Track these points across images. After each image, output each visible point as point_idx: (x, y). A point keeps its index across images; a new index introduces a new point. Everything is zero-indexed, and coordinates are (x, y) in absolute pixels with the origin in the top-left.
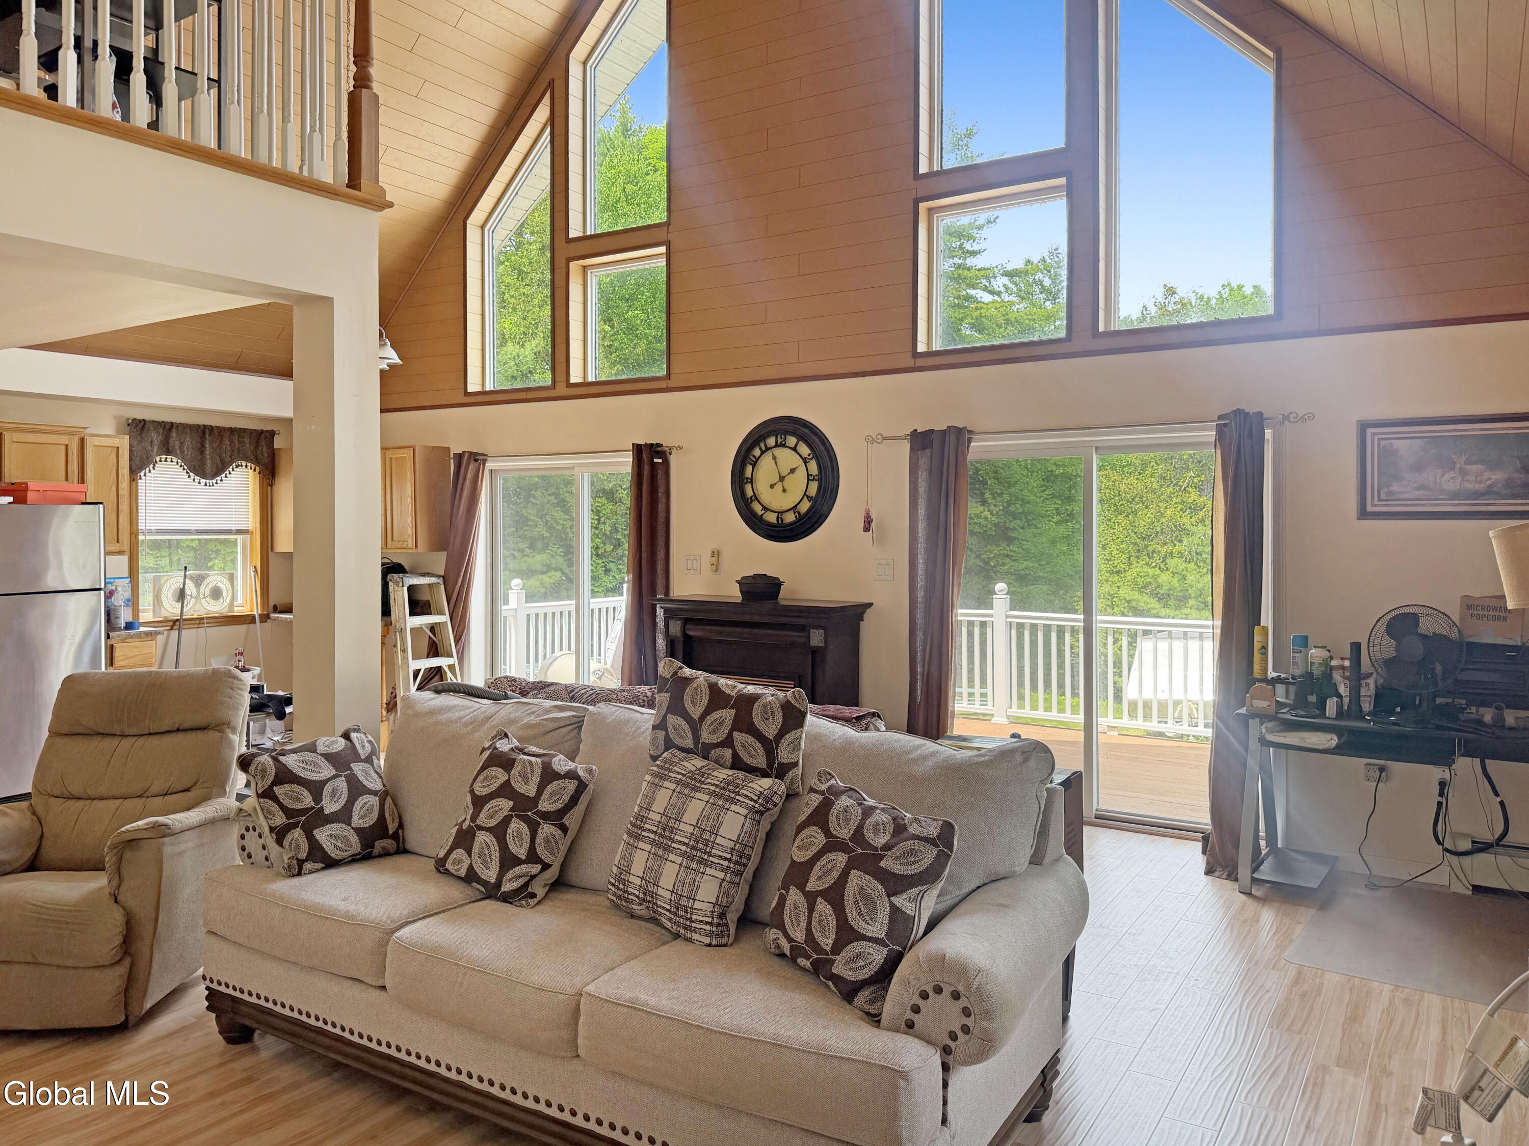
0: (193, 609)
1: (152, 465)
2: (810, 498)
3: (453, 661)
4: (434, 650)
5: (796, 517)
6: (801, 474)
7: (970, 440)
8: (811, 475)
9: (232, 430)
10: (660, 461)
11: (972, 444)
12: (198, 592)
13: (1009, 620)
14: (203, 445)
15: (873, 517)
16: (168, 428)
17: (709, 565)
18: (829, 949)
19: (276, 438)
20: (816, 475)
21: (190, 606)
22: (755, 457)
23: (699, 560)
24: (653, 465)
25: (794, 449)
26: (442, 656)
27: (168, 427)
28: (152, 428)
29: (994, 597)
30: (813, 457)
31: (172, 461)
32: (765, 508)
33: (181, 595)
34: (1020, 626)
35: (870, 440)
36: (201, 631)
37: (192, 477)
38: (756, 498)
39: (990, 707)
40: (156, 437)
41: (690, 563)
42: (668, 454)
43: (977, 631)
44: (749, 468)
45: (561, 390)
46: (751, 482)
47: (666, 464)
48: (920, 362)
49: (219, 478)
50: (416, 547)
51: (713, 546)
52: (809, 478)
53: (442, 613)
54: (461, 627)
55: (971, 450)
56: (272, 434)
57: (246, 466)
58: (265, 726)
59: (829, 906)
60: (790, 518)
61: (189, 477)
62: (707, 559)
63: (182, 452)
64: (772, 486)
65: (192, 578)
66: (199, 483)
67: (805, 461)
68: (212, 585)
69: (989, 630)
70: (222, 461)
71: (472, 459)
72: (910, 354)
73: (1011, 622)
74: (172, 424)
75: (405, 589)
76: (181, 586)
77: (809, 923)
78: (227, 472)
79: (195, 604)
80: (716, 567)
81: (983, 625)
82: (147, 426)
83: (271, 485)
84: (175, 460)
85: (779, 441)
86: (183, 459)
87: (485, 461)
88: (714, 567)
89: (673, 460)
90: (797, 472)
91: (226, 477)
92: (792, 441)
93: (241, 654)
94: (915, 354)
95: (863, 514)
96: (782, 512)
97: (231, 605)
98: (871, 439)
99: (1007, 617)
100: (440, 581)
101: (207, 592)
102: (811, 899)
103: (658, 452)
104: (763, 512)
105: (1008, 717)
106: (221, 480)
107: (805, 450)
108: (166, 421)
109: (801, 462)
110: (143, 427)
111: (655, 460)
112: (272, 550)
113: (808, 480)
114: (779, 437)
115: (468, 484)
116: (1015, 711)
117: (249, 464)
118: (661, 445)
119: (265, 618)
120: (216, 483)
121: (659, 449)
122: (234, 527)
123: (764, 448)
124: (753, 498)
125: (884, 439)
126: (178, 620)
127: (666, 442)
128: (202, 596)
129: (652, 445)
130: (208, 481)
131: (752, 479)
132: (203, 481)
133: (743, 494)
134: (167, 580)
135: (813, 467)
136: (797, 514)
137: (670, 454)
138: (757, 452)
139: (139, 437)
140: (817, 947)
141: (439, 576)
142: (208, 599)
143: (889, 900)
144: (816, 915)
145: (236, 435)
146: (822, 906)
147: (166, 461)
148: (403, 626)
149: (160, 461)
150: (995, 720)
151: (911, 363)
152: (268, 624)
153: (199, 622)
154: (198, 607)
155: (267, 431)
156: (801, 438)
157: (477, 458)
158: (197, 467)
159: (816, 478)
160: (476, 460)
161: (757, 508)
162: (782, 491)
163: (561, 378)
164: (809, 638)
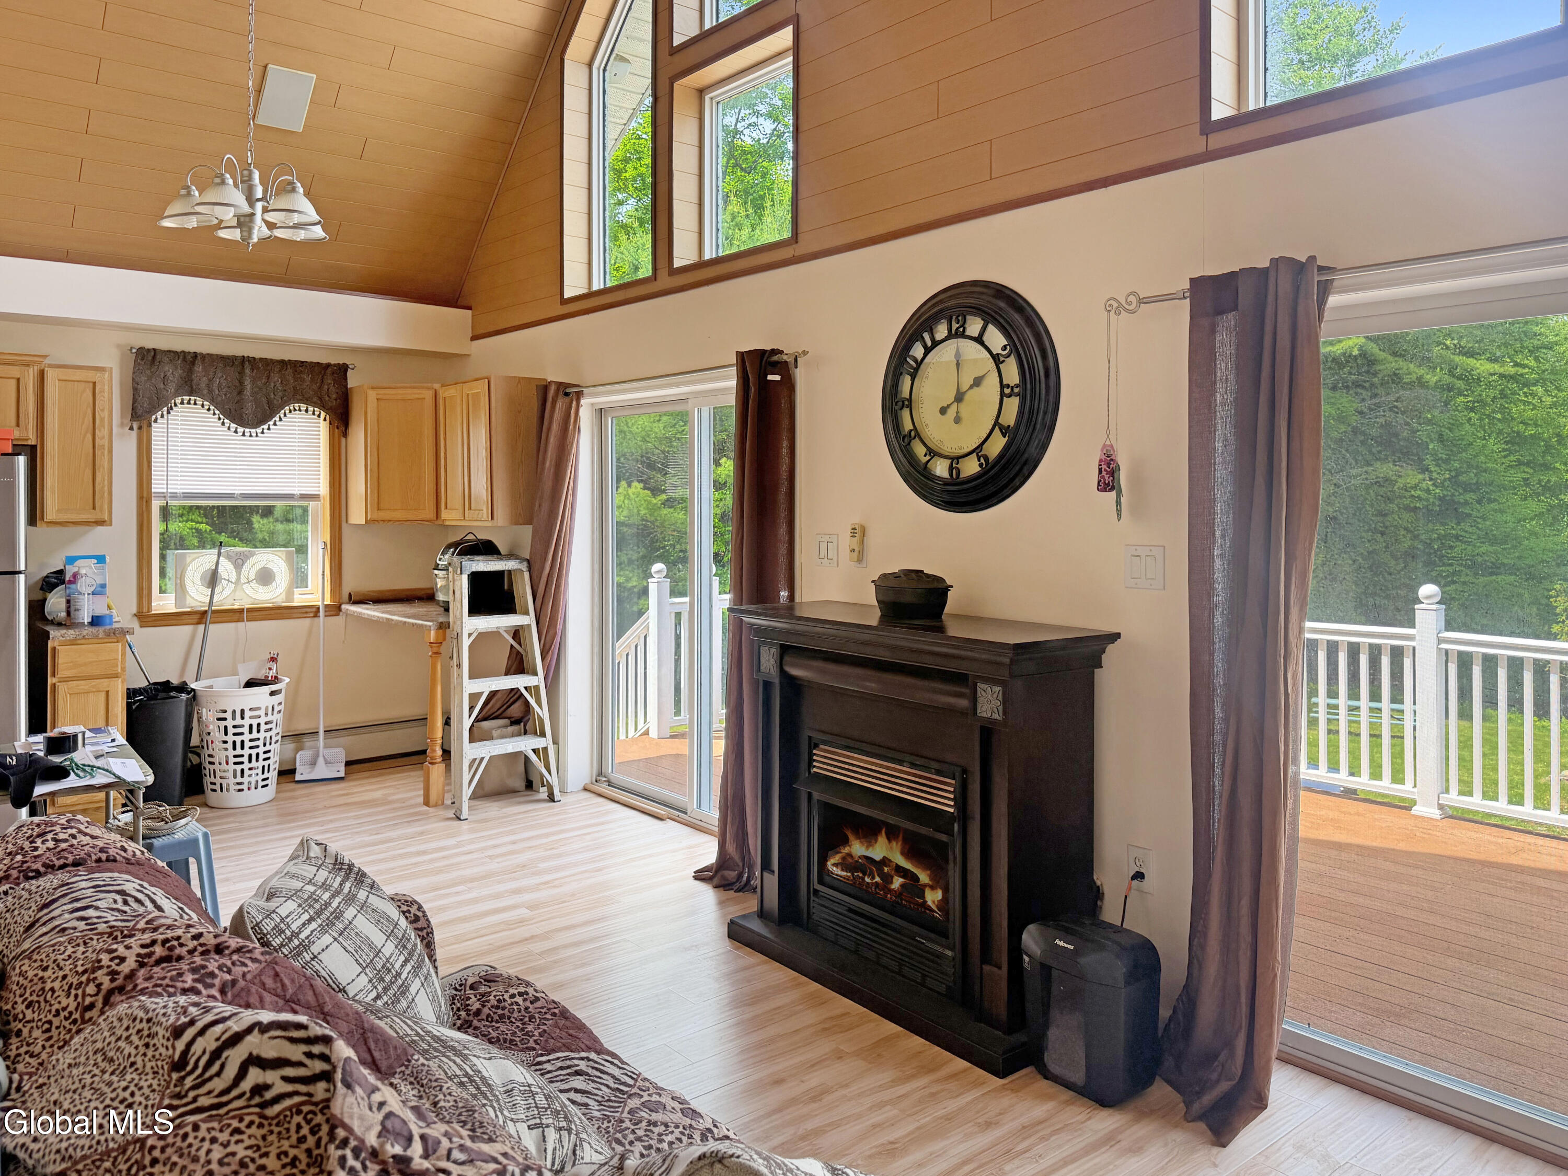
0: (225, 597)
1: (165, 409)
2: (1004, 430)
3: (537, 680)
4: (518, 665)
5: (981, 465)
6: (992, 385)
7: (1325, 290)
8: (1008, 386)
9: (283, 363)
10: (778, 378)
11: (1333, 300)
12: (239, 574)
13: (1444, 646)
14: (241, 383)
15: (1123, 461)
16: (190, 360)
17: (849, 551)
19: (349, 372)
20: (1017, 386)
21: (226, 593)
22: (915, 360)
23: (835, 543)
24: (764, 385)
25: (979, 340)
26: (528, 673)
27: (189, 358)
28: (166, 359)
29: (1416, 607)
30: (1011, 351)
31: (195, 404)
32: (933, 453)
33: (213, 579)
34: (1465, 662)
35: (1115, 307)
36: (240, 624)
37: (227, 425)
38: (918, 435)
39: (1408, 786)
40: (173, 373)
41: (823, 546)
42: (792, 366)
43: (1385, 661)
44: (907, 380)
45: (665, 281)
46: (910, 406)
47: (789, 383)
48: (1218, 141)
49: (266, 427)
50: (492, 518)
51: (856, 520)
52: (1005, 391)
53: (526, 613)
54: (551, 633)
55: (1327, 315)
56: (343, 369)
57: (307, 411)
58: (317, 755)
60: (971, 467)
61: (223, 424)
62: (846, 541)
63: (210, 391)
64: (943, 411)
65: (229, 557)
66: (236, 432)
67: (997, 360)
68: (258, 567)
69: (1407, 663)
70: (269, 402)
71: (561, 393)
72: (1197, 128)
73: (1447, 652)
74: (195, 355)
75: (465, 578)
76: (214, 568)
78: (277, 418)
79: (234, 591)
80: (860, 555)
81: (1397, 654)
82: (158, 357)
83: (345, 435)
84: (200, 402)
85: (955, 326)
86: (212, 401)
87: (579, 395)
88: (856, 554)
89: (800, 376)
90: (985, 383)
91: (275, 424)
92: (974, 326)
93: (273, 659)
94: (1208, 126)
95: (1096, 457)
96: (958, 458)
97: (289, 594)
98: (1115, 305)
99: (1440, 641)
100: (524, 567)
101: (252, 576)
103: (776, 363)
104: (928, 458)
105: (1441, 807)
106: (269, 429)
107: (996, 339)
108: (187, 350)
109: (991, 364)
110: (154, 357)
111: (770, 377)
112: (347, 521)
113: (1002, 395)
114: (953, 322)
115: (555, 427)
116: (1454, 798)
117: (311, 409)
118: (774, 352)
119: (335, 610)
120: (263, 433)
121: (775, 358)
122: (297, 491)
123: (929, 343)
124: (913, 434)
125: (1141, 301)
126: (206, 612)
127: (788, 347)
128: (243, 580)
129: (764, 351)
130: (247, 430)
131: (910, 400)
132: (240, 430)
133: (897, 426)
134: (194, 559)
135: (1012, 373)
136: (982, 460)
137: (796, 367)
138: (918, 351)
139: (148, 372)
141: (523, 560)
142: (254, 584)
145: (290, 371)
147: (189, 403)
148: (459, 631)
149: (182, 403)
150: (1417, 810)
151: (1199, 146)
152: (339, 620)
153: (235, 615)
154: (238, 595)
155: (335, 365)
156: (990, 317)
157: (568, 391)
158: (233, 412)
159: (1016, 390)
160: (567, 394)
161: (919, 450)
162: (957, 420)
163: (663, 263)
164: (974, 700)
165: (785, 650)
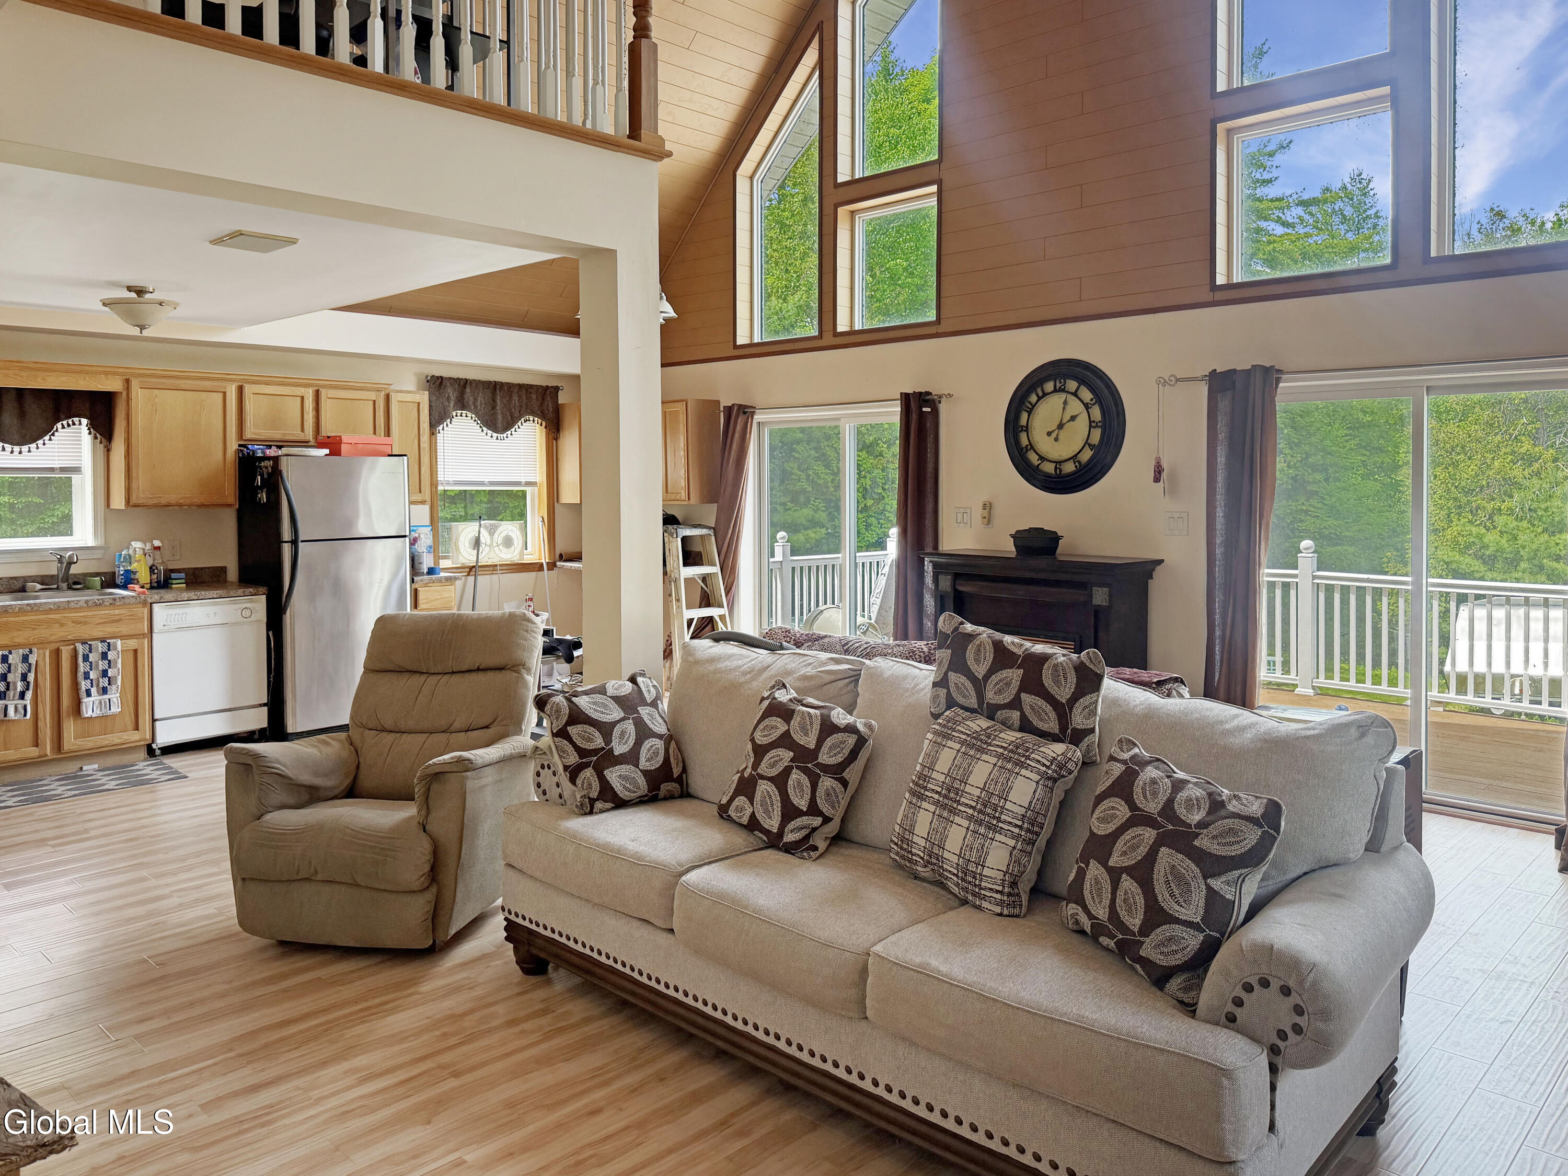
0: (487, 558)
1: (449, 420)
2: (1092, 447)
3: (724, 611)
4: (706, 600)
5: (1076, 467)
6: (1083, 421)
7: (1278, 380)
8: (1094, 422)
9: (520, 386)
10: (929, 410)
11: (1281, 385)
12: (492, 540)
13: (1316, 581)
14: (494, 400)
15: (1165, 465)
16: (463, 385)
17: (981, 518)
18: (1136, 930)
19: (560, 393)
20: (1100, 422)
21: (484, 554)
22: (1030, 403)
23: (969, 512)
24: (922, 414)
25: (1075, 394)
26: (713, 606)
27: (462, 383)
28: (448, 384)
29: (1299, 555)
30: (1096, 402)
31: (467, 416)
32: (1042, 458)
33: (477, 543)
34: (1329, 589)
35: (1163, 382)
36: (495, 577)
37: (485, 432)
38: (1032, 448)
39: (1293, 675)
40: (452, 393)
41: (960, 516)
42: (937, 403)
43: (1278, 592)
44: (1024, 416)
45: (828, 339)
46: (1027, 431)
47: (935, 412)
48: (1219, 296)
49: (509, 432)
50: (689, 499)
51: (985, 498)
52: (1092, 424)
53: (714, 565)
54: (731, 578)
55: (1279, 391)
56: (556, 389)
57: (534, 421)
58: (552, 669)
59: (1135, 884)
60: (1069, 468)
61: (482, 431)
62: (978, 513)
63: (476, 407)
64: (1049, 434)
65: (486, 527)
66: (492, 437)
67: (1087, 406)
68: (504, 534)
69: (1293, 593)
70: (511, 415)
71: (741, 411)
72: (1208, 288)
73: (1318, 584)
74: (466, 380)
75: (679, 540)
76: (477, 535)
77: (1113, 901)
78: (516, 427)
79: (489, 552)
80: (988, 520)
81: (1286, 586)
82: (444, 382)
83: (556, 439)
84: (469, 414)
85: (1058, 385)
86: (477, 415)
87: (753, 413)
88: (986, 519)
89: (943, 408)
90: (1078, 418)
91: (515, 431)
92: (1072, 385)
93: (531, 599)
94: (1214, 287)
95: (1153, 463)
96: (1060, 462)
97: (522, 554)
98: (1162, 381)
99: (1314, 577)
100: (711, 532)
101: (500, 541)
102: (1115, 875)
103: (928, 400)
104: (1040, 462)
105: (1313, 688)
106: (511, 434)
107: (1087, 395)
108: (461, 377)
109: (1082, 407)
110: (441, 382)
111: (924, 409)
112: (558, 502)
113: (1090, 426)
114: (1058, 382)
115: (737, 435)
116: (1322, 681)
117: (536, 419)
118: (928, 393)
119: (552, 566)
120: (507, 437)
121: (928, 397)
122: (523, 480)
123: (1040, 394)
124: (1029, 447)
125: (1178, 380)
126: (474, 567)
127: (935, 389)
128: (495, 544)
129: (921, 393)
130: (499, 435)
131: (1027, 427)
132: (495, 435)
133: (1017, 441)
134: (464, 529)
135: (1096, 413)
136: (1077, 464)
137: (940, 402)
138: (1034, 398)
139: (437, 393)
140: (1122, 926)
141: (709, 528)
142: (501, 547)
143: (1205, 882)
144: (1120, 893)
145: (524, 392)
146: (1127, 883)
147: (461, 416)
148: (677, 576)
149: (456, 416)
150: (1298, 690)
151: (1208, 296)
152: (554, 573)
153: (492, 568)
154: (492, 555)
155: (552, 387)
156: (1082, 382)
157: (746, 410)
158: (489, 422)
159: (1099, 424)
160: (745, 413)
161: (1033, 458)
162: (1056, 439)
163: (827, 326)
164: (1091, 596)
165: (957, 576)
